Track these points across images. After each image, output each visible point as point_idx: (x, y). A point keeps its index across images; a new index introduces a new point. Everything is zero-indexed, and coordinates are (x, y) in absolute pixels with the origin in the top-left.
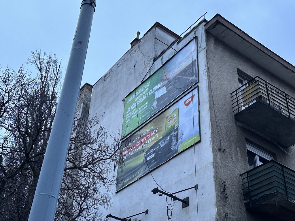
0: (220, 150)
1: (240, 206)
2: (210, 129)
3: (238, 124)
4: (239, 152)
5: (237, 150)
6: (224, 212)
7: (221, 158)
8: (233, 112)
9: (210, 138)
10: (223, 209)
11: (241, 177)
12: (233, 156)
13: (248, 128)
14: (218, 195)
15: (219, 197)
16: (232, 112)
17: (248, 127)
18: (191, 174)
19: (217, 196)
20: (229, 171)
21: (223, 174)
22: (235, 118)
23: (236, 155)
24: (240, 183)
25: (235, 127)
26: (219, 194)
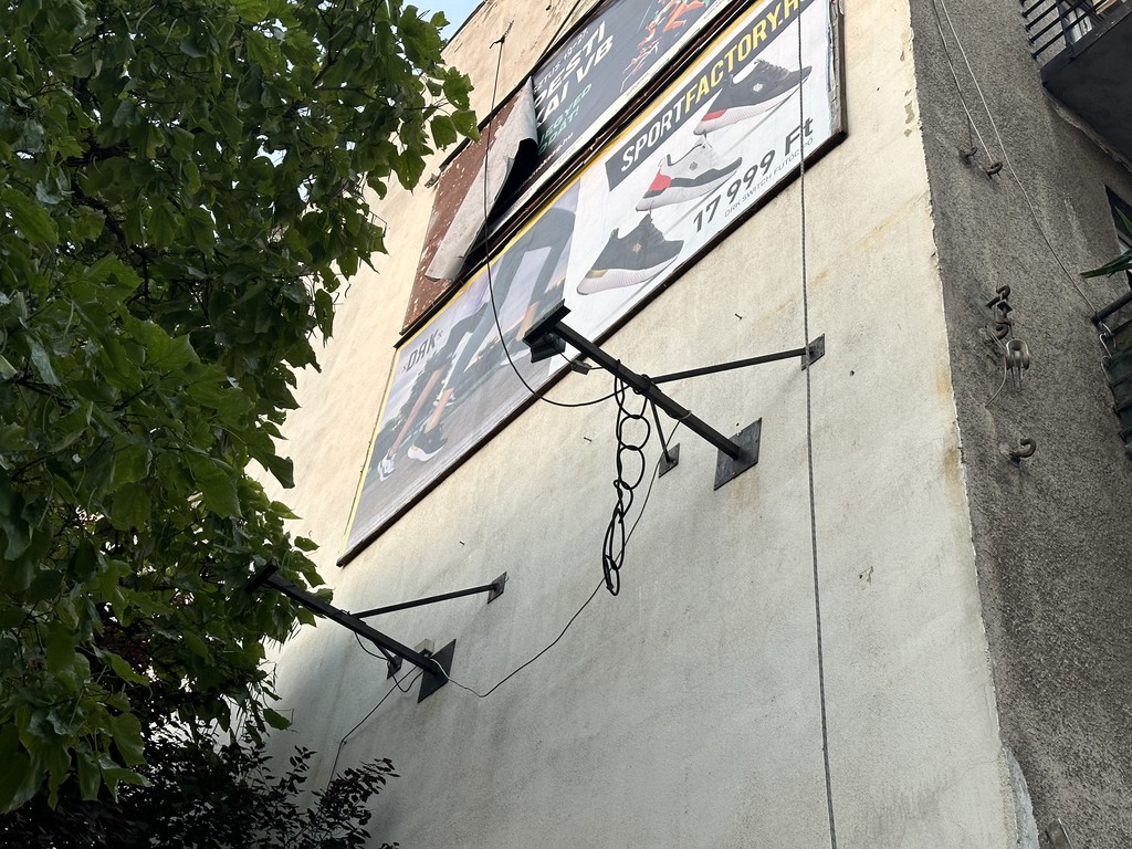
0: (966, 159)
1: (1103, 456)
2: (910, 56)
3: (1062, 113)
4: (1075, 224)
5: (1062, 207)
6: (1001, 439)
7: (972, 197)
8: (1034, 56)
9: (907, 93)
10: (996, 421)
11: (1093, 327)
12: (1046, 226)
13: (1117, 157)
14: (965, 347)
15: (973, 360)
16: (1029, 56)
17: (1114, 154)
18: (781, 307)
19: (957, 348)
20: (1026, 272)
21: (989, 266)
22: (1044, 84)
23: (1063, 227)
24: (1090, 349)
25: (1048, 118)
26: (972, 343)
